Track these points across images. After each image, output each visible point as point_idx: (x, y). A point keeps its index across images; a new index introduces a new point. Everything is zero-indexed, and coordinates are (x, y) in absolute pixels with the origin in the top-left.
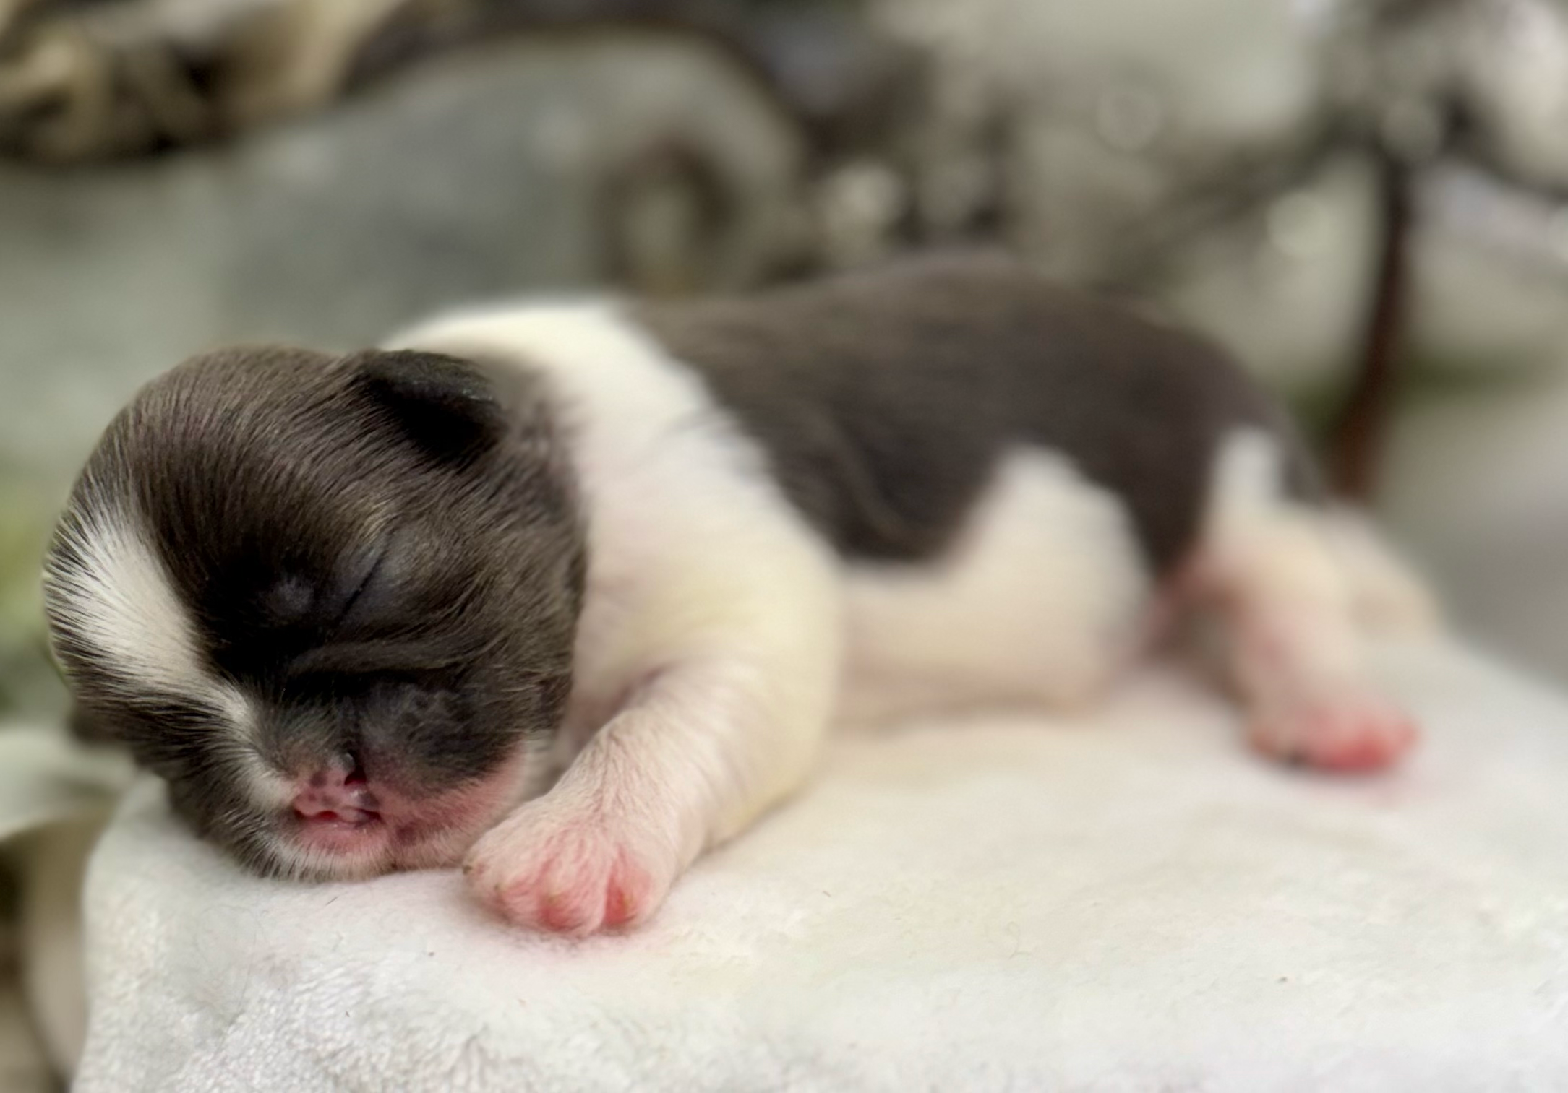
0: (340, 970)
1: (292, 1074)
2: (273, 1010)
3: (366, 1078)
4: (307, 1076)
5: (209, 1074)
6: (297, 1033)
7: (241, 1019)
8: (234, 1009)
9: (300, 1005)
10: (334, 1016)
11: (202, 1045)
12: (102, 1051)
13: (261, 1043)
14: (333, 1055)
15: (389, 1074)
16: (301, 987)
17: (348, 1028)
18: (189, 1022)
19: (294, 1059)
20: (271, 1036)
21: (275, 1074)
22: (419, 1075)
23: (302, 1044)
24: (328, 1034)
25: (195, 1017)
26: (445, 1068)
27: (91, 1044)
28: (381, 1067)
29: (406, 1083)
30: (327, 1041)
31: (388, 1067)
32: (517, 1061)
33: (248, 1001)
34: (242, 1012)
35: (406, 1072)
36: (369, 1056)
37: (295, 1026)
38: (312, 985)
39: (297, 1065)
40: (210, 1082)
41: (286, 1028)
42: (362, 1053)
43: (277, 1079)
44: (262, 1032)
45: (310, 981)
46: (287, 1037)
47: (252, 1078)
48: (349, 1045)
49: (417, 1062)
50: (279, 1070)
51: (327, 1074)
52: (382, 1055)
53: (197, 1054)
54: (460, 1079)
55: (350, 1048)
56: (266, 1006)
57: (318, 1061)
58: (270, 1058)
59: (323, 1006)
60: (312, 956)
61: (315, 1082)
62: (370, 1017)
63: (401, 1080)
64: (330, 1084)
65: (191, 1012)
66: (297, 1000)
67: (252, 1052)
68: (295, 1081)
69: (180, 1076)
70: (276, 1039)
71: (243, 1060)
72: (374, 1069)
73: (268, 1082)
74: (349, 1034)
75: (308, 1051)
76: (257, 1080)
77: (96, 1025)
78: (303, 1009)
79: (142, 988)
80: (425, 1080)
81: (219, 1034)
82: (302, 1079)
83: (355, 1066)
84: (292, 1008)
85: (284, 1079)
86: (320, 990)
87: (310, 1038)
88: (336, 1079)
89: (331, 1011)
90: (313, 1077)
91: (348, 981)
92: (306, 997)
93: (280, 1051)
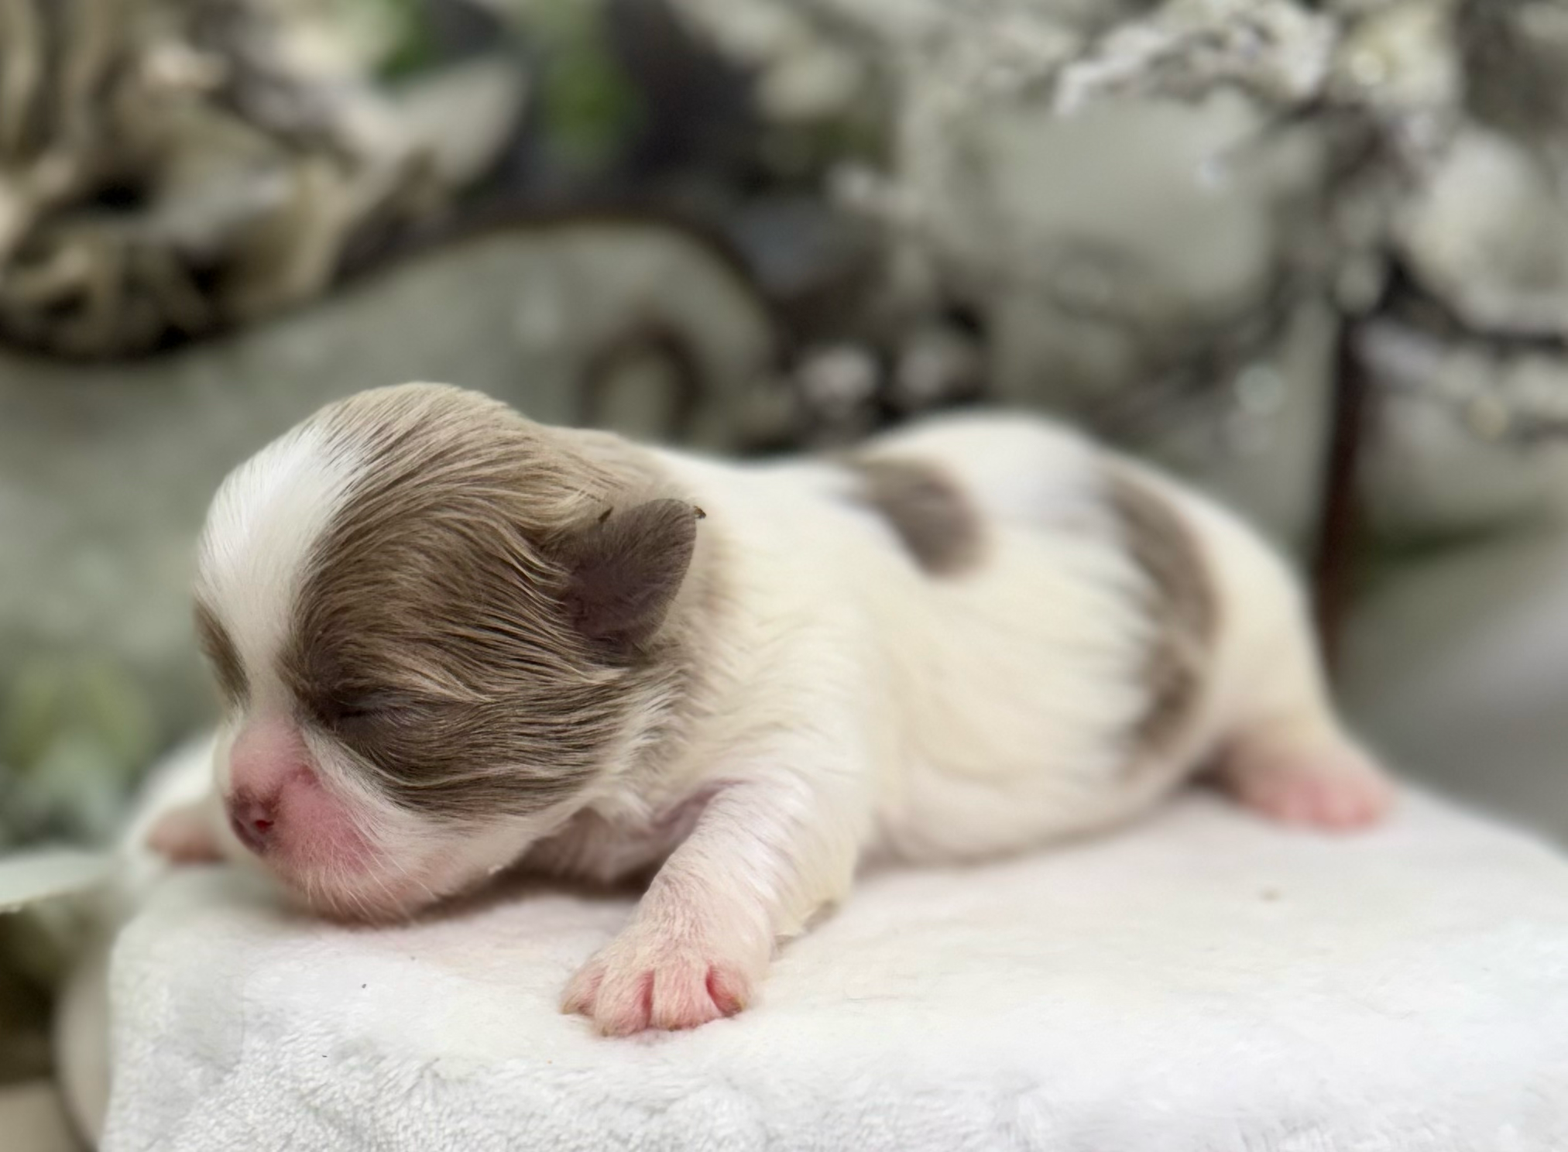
0: (317, 1023)
1: (280, 1110)
2: (263, 1059)
3: (340, 1108)
4: (292, 1110)
5: (210, 1115)
6: (283, 1076)
7: (239, 1067)
8: (233, 1060)
9: (285, 1053)
10: (313, 1060)
11: (205, 1093)
12: (123, 1107)
13: (254, 1087)
14: (314, 1091)
15: (358, 1102)
16: (285, 1038)
17: (326, 1068)
18: (194, 1075)
19: (281, 1098)
20: (262, 1080)
21: (265, 1111)
22: (382, 1101)
23: (287, 1084)
24: (309, 1075)
25: (200, 1070)
26: (404, 1090)
27: (115, 1102)
28: (352, 1097)
29: (372, 1108)
30: (307, 1081)
31: (358, 1098)
32: (461, 1081)
33: (241, 1052)
34: (238, 1062)
35: (372, 1100)
36: (344, 1088)
37: (282, 1070)
38: (294, 1036)
39: (283, 1103)
40: (213, 1121)
41: (274, 1073)
42: (337, 1088)
43: (268, 1115)
44: (255, 1078)
45: (294, 1033)
46: (276, 1080)
47: (247, 1115)
48: (326, 1084)
49: (381, 1090)
50: (268, 1107)
51: (309, 1108)
52: (353, 1088)
53: (201, 1099)
54: (416, 1101)
55: (327, 1085)
56: (257, 1055)
57: (302, 1097)
58: (261, 1099)
59: (304, 1052)
60: (295, 1013)
61: (298, 1116)
62: (343, 1055)
63: (368, 1106)
64: (311, 1116)
65: (196, 1066)
66: (283, 1049)
67: (246, 1094)
68: (282, 1115)
69: (187, 1119)
70: (266, 1082)
71: (238, 1102)
72: (347, 1100)
73: (259, 1117)
74: (327, 1073)
75: (292, 1090)
76: (251, 1117)
77: (119, 1085)
78: (288, 1056)
79: (156, 1051)
80: (387, 1104)
81: (219, 1081)
82: (288, 1114)
83: (331, 1099)
84: (279, 1056)
85: (273, 1115)
86: (301, 1040)
87: (295, 1079)
88: (316, 1110)
89: (312, 1056)
90: (297, 1111)
91: (323, 1030)
92: (291, 1046)
93: (270, 1091)
